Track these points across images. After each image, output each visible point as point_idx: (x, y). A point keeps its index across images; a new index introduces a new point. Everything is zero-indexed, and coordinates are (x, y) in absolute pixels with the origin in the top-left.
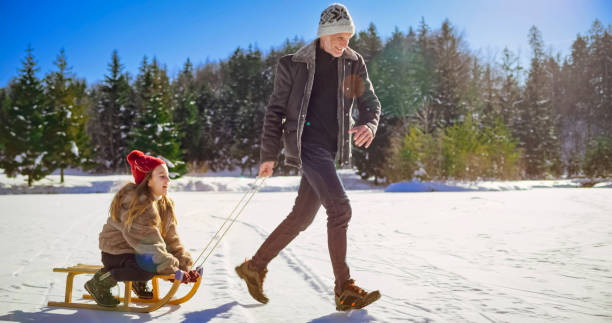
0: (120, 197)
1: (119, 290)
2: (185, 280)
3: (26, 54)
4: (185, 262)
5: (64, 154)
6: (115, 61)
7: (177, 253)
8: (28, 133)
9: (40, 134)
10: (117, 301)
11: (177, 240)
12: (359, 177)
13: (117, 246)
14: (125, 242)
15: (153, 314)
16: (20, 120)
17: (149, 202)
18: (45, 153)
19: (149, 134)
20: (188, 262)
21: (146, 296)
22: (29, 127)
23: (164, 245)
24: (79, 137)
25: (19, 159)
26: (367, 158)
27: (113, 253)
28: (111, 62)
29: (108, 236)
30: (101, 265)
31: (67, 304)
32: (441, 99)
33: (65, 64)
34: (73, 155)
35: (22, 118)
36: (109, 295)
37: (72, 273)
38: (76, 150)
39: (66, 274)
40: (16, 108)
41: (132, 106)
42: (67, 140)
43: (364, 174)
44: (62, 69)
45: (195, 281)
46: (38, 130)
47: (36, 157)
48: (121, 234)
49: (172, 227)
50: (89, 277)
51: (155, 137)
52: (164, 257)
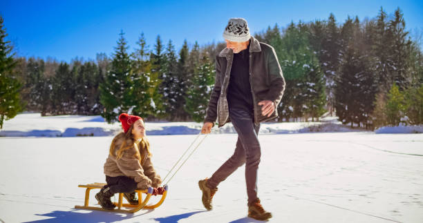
0: (115, 141)
1: (115, 199)
2: (154, 193)
3: (120, 37)
4: (156, 182)
5: (145, 107)
6: (159, 43)
7: (151, 175)
8: (122, 92)
9: (130, 94)
10: (114, 206)
11: (151, 167)
12: (340, 123)
13: (114, 172)
14: (119, 169)
15: (136, 214)
16: (117, 83)
17: (133, 144)
18: (135, 106)
19: (201, 93)
20: (158, 181)
21: (134, 203)
22: (122, 88)
23: (142, 171)
24: (154, 95)
25: (116, 111)
26: (346, 109)
27: (112, 176)
28: (156, 43)
29: (109, 165)
30: (105, 183)
31: (86, 208)
32: (395, 66)
33: (144, 44)
34: (152, 108)
35: (118, 82)
36: (109, 202)
37: (89, 188)
38: (153, 104)
39: (85, 189)
40: (114, 75)
41: (170, 74)
42: (147, 96)
43: (344, 121)
44: (143, 47)
45: (162, 194)
46: (130, 90)
47: (128, 109)
48: (116, 164)
49: (149, 159)
50: (98, 190)
51: (205, 95)
52: (142, 178)
